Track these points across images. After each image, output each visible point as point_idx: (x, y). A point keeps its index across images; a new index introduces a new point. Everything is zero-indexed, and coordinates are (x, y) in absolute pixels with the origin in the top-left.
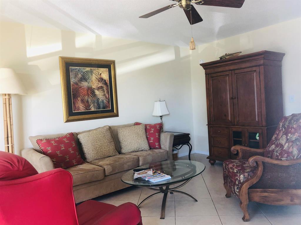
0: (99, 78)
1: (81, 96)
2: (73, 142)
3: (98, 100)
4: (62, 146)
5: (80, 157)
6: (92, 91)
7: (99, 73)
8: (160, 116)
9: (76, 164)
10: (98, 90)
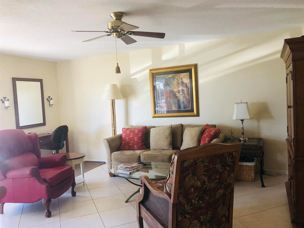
0: (180, 82)
2: (140, 133)
3: (179, 101)
4: (132, 134)
5: (142, 145)
6: (174, 94)
7: (181, 78)
8: (241, 120)
9: (137, 148)
10: (179, 93)
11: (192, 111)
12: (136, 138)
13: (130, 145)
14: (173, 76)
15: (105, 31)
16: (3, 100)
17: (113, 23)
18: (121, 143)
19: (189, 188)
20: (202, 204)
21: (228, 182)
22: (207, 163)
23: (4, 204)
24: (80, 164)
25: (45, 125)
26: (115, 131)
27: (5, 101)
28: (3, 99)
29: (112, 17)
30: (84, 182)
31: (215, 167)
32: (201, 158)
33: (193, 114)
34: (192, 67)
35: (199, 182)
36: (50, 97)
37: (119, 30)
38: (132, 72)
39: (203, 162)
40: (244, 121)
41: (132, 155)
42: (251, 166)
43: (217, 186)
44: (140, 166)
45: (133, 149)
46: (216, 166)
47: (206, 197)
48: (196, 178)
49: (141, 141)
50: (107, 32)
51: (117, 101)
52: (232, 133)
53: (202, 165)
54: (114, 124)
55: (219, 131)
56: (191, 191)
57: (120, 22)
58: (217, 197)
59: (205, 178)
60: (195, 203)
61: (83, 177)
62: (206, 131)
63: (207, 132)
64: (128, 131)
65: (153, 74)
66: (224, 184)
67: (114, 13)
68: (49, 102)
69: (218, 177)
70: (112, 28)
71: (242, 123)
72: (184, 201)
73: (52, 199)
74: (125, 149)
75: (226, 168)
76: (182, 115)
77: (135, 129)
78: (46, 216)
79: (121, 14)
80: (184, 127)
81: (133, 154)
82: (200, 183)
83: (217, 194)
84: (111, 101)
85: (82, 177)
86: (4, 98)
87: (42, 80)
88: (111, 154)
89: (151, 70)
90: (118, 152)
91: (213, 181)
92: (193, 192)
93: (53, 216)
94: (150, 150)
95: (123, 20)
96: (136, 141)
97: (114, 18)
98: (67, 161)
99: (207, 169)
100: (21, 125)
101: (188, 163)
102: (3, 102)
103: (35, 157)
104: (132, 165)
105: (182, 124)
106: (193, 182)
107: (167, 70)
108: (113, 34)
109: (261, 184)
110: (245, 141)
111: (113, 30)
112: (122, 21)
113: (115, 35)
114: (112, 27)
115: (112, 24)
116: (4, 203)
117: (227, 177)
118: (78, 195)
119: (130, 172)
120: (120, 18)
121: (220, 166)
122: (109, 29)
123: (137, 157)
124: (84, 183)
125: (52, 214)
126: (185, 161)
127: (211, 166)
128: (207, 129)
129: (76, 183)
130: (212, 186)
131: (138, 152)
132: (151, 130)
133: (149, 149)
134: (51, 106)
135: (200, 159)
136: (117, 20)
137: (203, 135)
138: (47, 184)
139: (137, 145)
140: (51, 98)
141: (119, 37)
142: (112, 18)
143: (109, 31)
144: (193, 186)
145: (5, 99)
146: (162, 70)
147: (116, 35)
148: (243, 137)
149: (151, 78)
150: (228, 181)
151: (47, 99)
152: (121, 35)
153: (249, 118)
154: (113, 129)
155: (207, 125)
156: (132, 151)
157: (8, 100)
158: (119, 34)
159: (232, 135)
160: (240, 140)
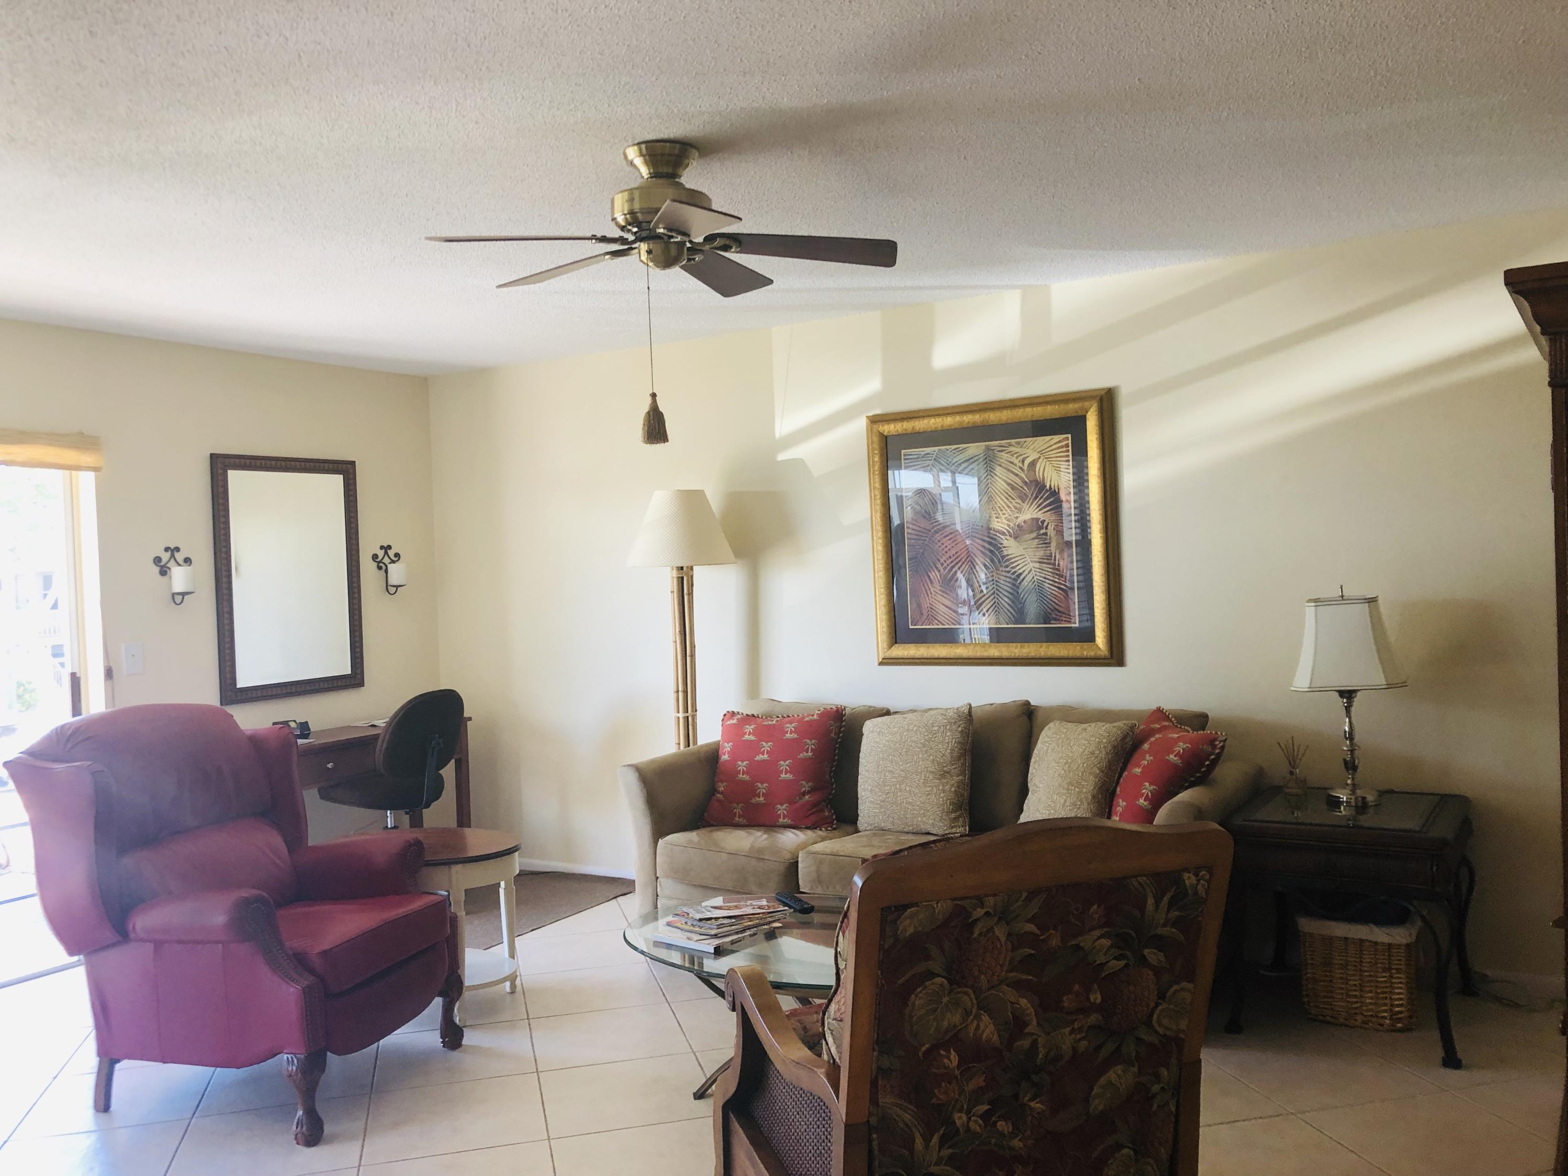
0: (1025, 483)
1: (942, 564)
2: (810, 743)
3: (1016, 580)
4: (767, 746)
5: (815, 805)
6: (990, 543)
7: (1027, 462)
8: (1342, 693)
9: (787, 821)
10: (1016, 538)
11: (1087, 635)
12: (784, 765)
13: (753, 801)
14: (988, 448)
15: (594, 237)
16: (162, 564)
17: (637, 194)
18: (713, 791)
19: (935, 1047)
20: (1013, 1135)
21: (1158, 1028)
22: (1029, 921)
23: (118, 1066)
24: (499, 885)
25: (361, 684)
26: (689, 726)
27: (172, 564)
28: (165, 557)
29: (632, 163)
30: (512, 978)
31: (1078, 947)
32: (995, 895)
33: (1092, 654)
34: (1086, 404)
35: (985, 1018)
36: (389, 547)
37: (661, 231)
38: (784, 426)
39: (1004, 915)
40: (1358, 700)
41: (757, 855)
42: (1390, 945)
43: (1100, 1047)
44: (778, 916)
45: (771, 825)
46: (1086, 941)
47: (1032, 1104)
48: (968, 999)
49: (810, 784)
50: (604, 239)
51: (699, 573)
52: (1293, 763)
53: (1000, 932)
54: (685, 692)
55: (1214, 747)
56: (945, 1068)
57: (671, 192)
58: (1098, 1105)
59: (1024, 1002)
60: (968, 1130)
61: (512, 955)
62: (1146, 746)
63: (1148, 752)
64: (749, 728)
65: (885, 440)
66: (1138, 1039)
67: (643, 146)
68: (382, 572)
69: (1096, 997)
70: (634, 219)
71: (1348, 709)
72: (906, 1116)
73: (329, 1053)
74: (727, 822)
75: (1144, 956)
76: (1033, 654)
77: (788, 717)
78: (296, 1138)
79: (677, 152)
80: (1039, 717)
81: (761, 851)
82: (992, 1027)
83: (1096, 1090)
84: (675, 574)
85: (507, 955)
86: (167, 549)
87: (353, 463)
88: (656, 843)
89: (875, 420)
90: (693, 836)
91: (1073, 1022)
92: (957, 1072)
93: (333, 1139)
94: (857, 831)
95: (691, 178)
96: (785, 781)
97: (644, 171)
98: (430, 869)
99: (1031, 955)
100: (243, 681)
101: (921, 916)
102: (164, 571)
103: (277, 841)
104: (736, 907)
105: (1027, 703)
106: (955, 1018)
107: (958, 418)
108: (638, 248)
109: (1439, 1053)
110: (1362, 807)
111: (635, 230)
112: (681, 185)
113: (644, 257)
114: (632, 213)
115: (631, 200)
116: (118, 1061)
117: (1152, 1005)
118: (473, 1043)
119: (716, 942)
120: (670, 171)
121: (1106, 942)
122: (617, 224)
123: (782, 868)
124: (513, 986)
125: (328, 1129)
126: (905, 907)
127: (1055, 942)
128: (1152, 732)
129: (467, 983)
130: (1066, 1048)
131: (790, 839)
132: (870, 728)
133: (850, 828)
134: (392, 590)
135: (991, 901)
136: (660, 181)
137: (1129, 766)
138: (308, 980)
139: (791, 802)
140: (397, 555)
141: (666, 262)
142: (632, 169)
143: (617, 233)
144: (954, 1039)
145: (177, 555)
146: (932, 421)
147: (649, 252)
148: (1354, 785)
149: (877, 459)
150: (1160, 1024)
151: (375, 557)
152: (673, 252)
153: (1384, 682)
154: (681, 715)
155: (1159, 714)
156: (759, 834)
157: (188, 561)
158: (666, 250)
159: (1291, 773)
160: (1335, 803)
